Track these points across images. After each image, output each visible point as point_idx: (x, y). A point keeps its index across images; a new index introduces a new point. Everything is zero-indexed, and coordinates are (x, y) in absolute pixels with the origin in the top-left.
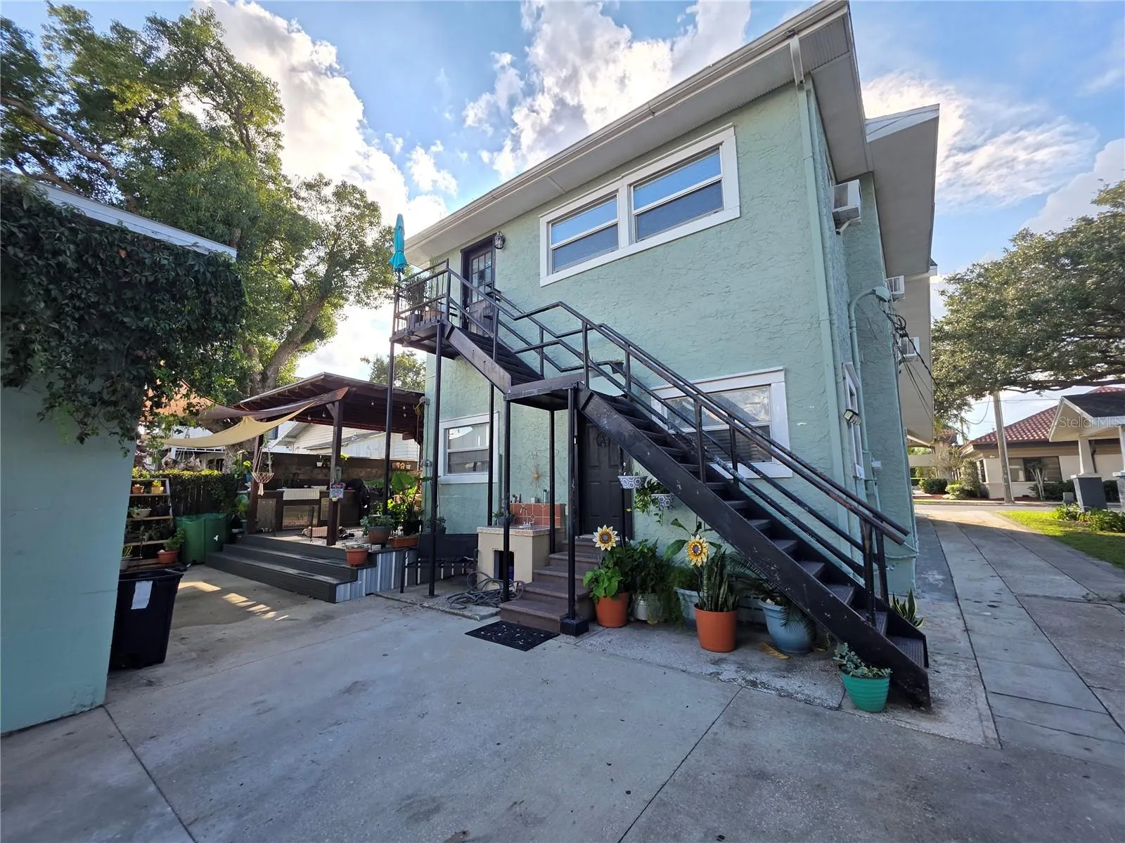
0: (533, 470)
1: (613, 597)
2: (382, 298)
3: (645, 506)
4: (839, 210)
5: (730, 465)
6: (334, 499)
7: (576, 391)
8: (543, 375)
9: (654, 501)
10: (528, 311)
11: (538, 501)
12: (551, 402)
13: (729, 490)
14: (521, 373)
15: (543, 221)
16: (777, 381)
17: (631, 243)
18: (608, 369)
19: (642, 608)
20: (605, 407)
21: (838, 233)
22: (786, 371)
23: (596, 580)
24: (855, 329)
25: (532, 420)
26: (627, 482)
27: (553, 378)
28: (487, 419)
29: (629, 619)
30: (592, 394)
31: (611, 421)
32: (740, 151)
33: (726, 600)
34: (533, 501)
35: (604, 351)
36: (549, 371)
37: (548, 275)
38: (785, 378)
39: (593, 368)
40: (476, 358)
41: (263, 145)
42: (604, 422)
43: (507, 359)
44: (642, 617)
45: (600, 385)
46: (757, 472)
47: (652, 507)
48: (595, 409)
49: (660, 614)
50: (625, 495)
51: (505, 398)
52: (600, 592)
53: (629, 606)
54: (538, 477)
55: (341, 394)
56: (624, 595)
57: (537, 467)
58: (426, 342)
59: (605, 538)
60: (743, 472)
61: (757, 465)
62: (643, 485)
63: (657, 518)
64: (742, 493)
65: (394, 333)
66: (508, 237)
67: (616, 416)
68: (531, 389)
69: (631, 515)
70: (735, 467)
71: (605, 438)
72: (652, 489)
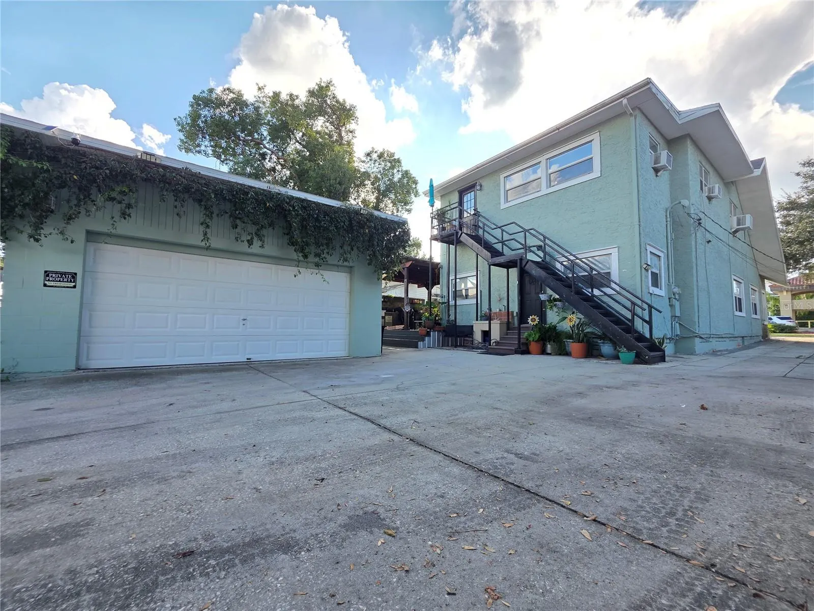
0: (498, 297)
1: (536, 341)
2: (404, 211)
3: (551, 307)
4: (656, 166)
5: (590, 290)
6: (407, 311)
7: (521, 260)
8: (503, 252)
9: (555, 305)
10: (499, 225)
11: (500, 310)
12: (508, 265)
13: (590, 299)
14: (495, 253)
15: (502, 177)
16: (614, 252)
17: (547, 188)
18: (534, 249)
19: (549, 348)
20: (534, 266)
21: (657, 176)
22: (619, 247)
23: (530, 335)
24: (669, 222)
25: (499, 273)
26: (543, 297)
27: (508, 254)
28: (475, 274)
29: (543, 352)
30: (528, 261)
31: (536, 272)
32: (602, 144)
33: (583, 339)
34: (498, 310)
35: (532, 241)
36: (506, 251)
37: (505, 203)
38: (618, 250)
39: (527, 248)
40: (474, 247)
41: (346, 137)
42: (534, 272)
43: (488, 246)
44: (549, 351)
45: (531, 256)
46: (602, 291)
47: (554, 308)
48: (528, 267)
49: (556, 350)
50: (542, 303)
51: (488, 264)
52: (531, 339)
53: (543, 347)
54: (500, 300)
55: (408, 264)
56: (541, 342)
57: (499, 295)
58: (445, 239)
59: (533, 320)
60: (596, 292)
61: (602, 289)
62: (550, 298)
63: (557, 314)
64: (595, 300)
65: (431, 236)
66: (483, 184)
67: (539, 269)
68: (500, 260)
69: (545, 312)
70: (592, 291)
71: (534, 280)
72: (555, 300)
